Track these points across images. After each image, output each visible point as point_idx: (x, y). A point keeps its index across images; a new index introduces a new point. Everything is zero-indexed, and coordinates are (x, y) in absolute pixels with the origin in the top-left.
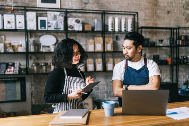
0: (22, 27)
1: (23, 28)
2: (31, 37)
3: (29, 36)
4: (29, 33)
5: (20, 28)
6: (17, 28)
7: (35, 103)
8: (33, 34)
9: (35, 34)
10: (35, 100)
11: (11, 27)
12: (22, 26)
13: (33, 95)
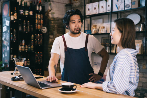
5: (109, 11)
6: (107, 11)
11: (104, 11)
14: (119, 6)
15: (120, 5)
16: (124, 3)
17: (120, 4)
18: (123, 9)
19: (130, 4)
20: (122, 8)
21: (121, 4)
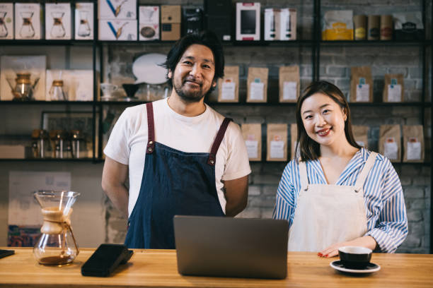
0: (88, 35)
1: (91, 37)
2: (111, 59)
3: (106, 59)
4: (106, 50)
5: (84, 36)
6: (77, 37)
7: (115, 240)
8: (117, 52)
9: (122, 52)
10: (116, 232)
11: (64, 35)
12: (88, 33)
13: (111, 220)
14: (121, 29)
15: (124, 25)
16: (136, 21)
17: (123, 22)
18: (134, 38)
19: (156, 27)
20: (130, 36)
21: (127, 23)
